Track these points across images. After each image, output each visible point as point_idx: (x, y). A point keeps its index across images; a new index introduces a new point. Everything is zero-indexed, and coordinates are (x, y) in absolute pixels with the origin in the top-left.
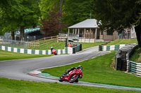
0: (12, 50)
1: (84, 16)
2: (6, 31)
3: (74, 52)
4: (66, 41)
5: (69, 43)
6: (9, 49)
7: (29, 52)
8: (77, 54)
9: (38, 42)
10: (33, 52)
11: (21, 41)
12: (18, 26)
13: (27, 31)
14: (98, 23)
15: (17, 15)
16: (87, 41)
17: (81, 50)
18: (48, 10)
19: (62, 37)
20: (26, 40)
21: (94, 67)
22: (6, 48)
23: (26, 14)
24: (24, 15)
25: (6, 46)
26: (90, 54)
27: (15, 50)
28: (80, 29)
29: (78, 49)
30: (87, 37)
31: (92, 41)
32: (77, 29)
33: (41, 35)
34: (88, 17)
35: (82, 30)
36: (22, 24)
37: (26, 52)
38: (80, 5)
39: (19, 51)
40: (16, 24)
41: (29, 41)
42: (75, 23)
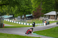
0: (21, 23)
1: (51, 10)
2: (18, 16)
3: (46, 25)
4: (43, 20)
5: (44, 21)
6: (20, 23)
7: (28, 24)
8: (47, 25)
9: (31, 20)
10: (29, 24)
11: (25, 20)
12: (23, 14)
13: (27, 16)
14: (56, 13)
15: (23, 9)
16: (52, 20)
17: (49, 24)
18: (36, 7)
19: (41, 18)
20: (27, 19)
21: (54, 31)
22: (18, 23)
23: (27, 9)
24: (26, 9)
25: (18, 22)
26: (53, 26)
27: (22, 23)
28: (49, 15)
29: (48, 24)
30: (52, 19)
31: (54, 20)
32: (47, 15)
33: (33, 17)
34: (52, 11)
35: (49, 16)
36: (25, 13)
37: (26, 24)
38: (49, 6)
39: (23, 24)
40: (22, 13)
41: (28, 20)
42: (47, 13)
